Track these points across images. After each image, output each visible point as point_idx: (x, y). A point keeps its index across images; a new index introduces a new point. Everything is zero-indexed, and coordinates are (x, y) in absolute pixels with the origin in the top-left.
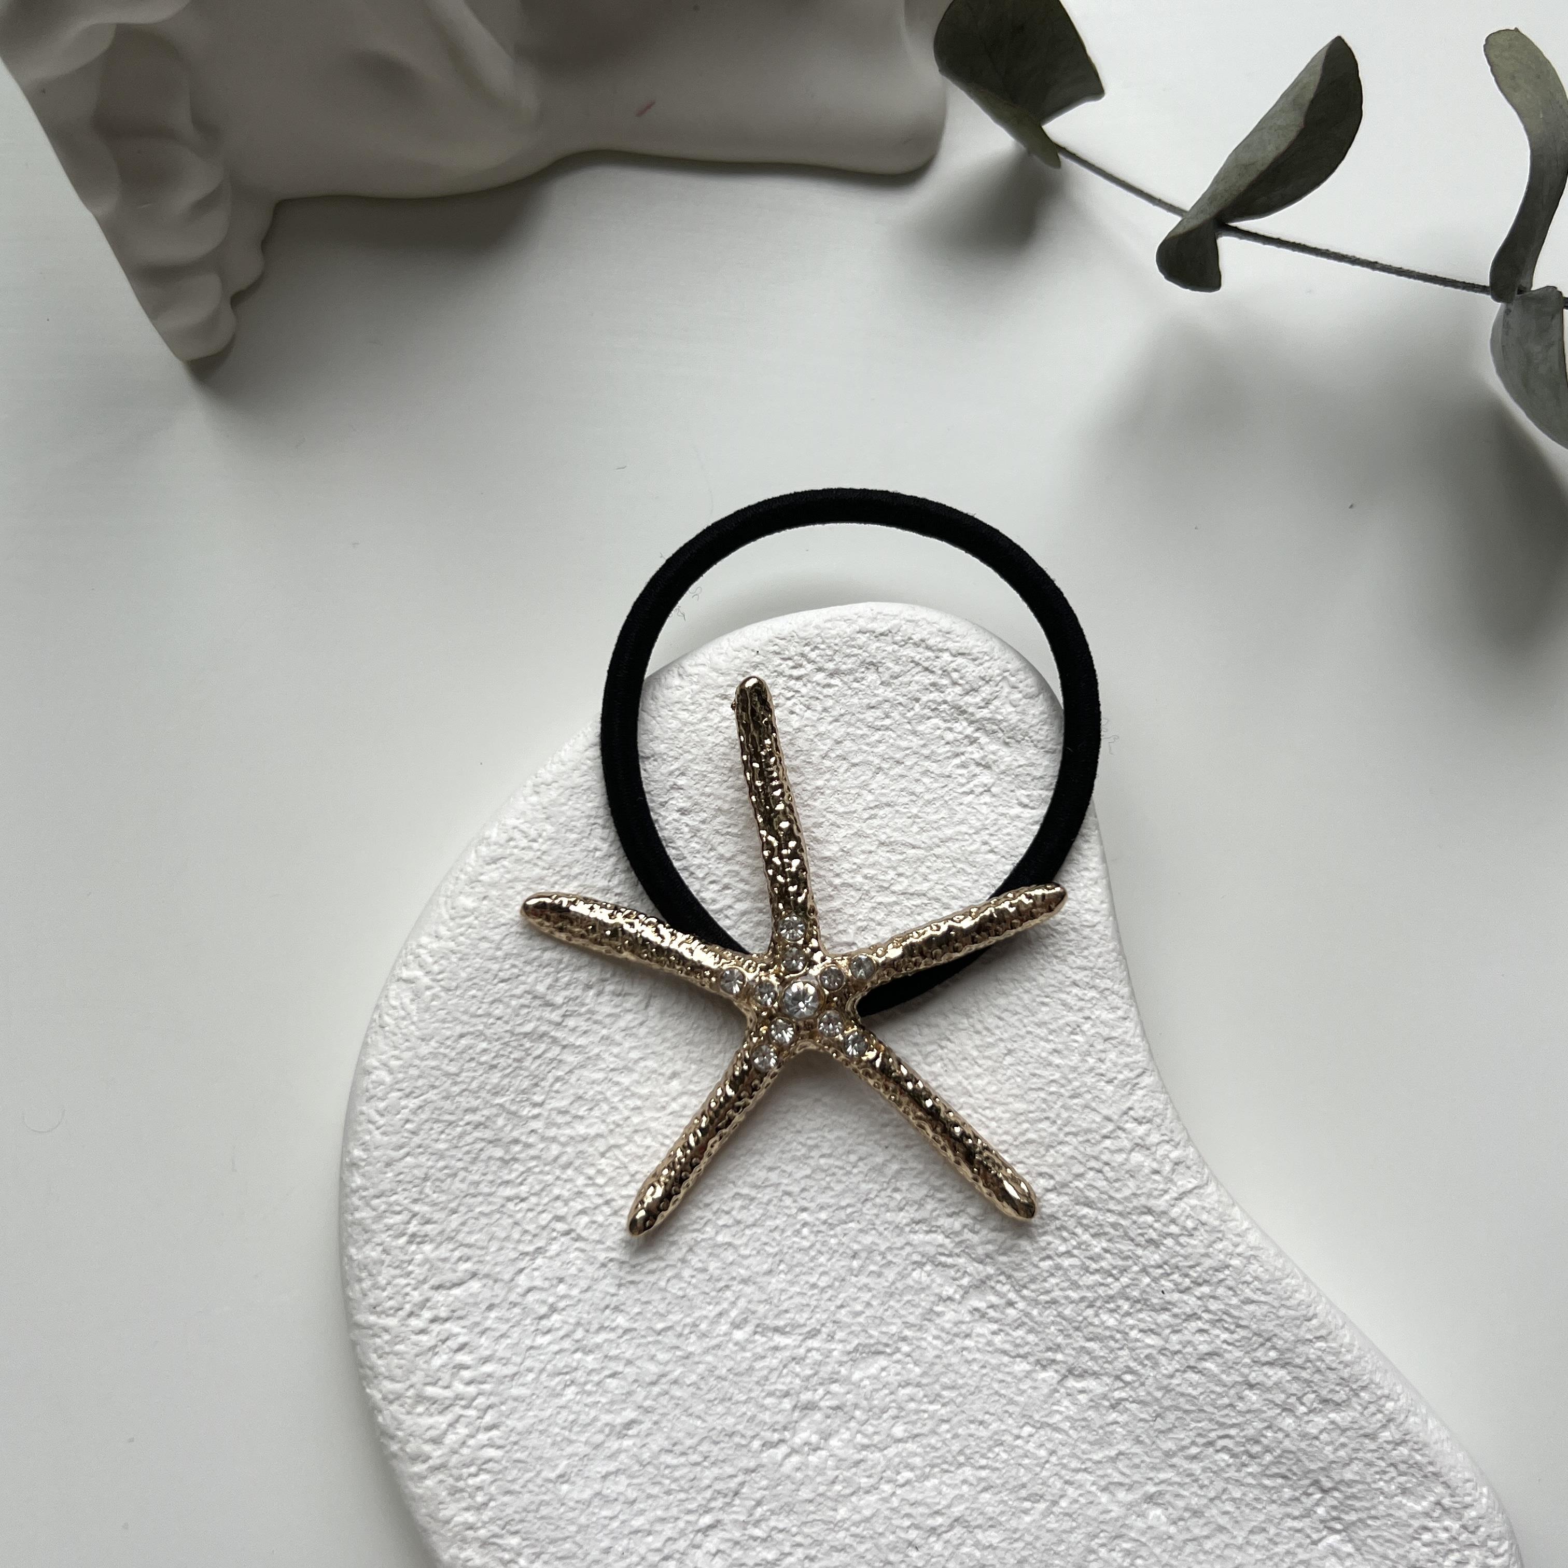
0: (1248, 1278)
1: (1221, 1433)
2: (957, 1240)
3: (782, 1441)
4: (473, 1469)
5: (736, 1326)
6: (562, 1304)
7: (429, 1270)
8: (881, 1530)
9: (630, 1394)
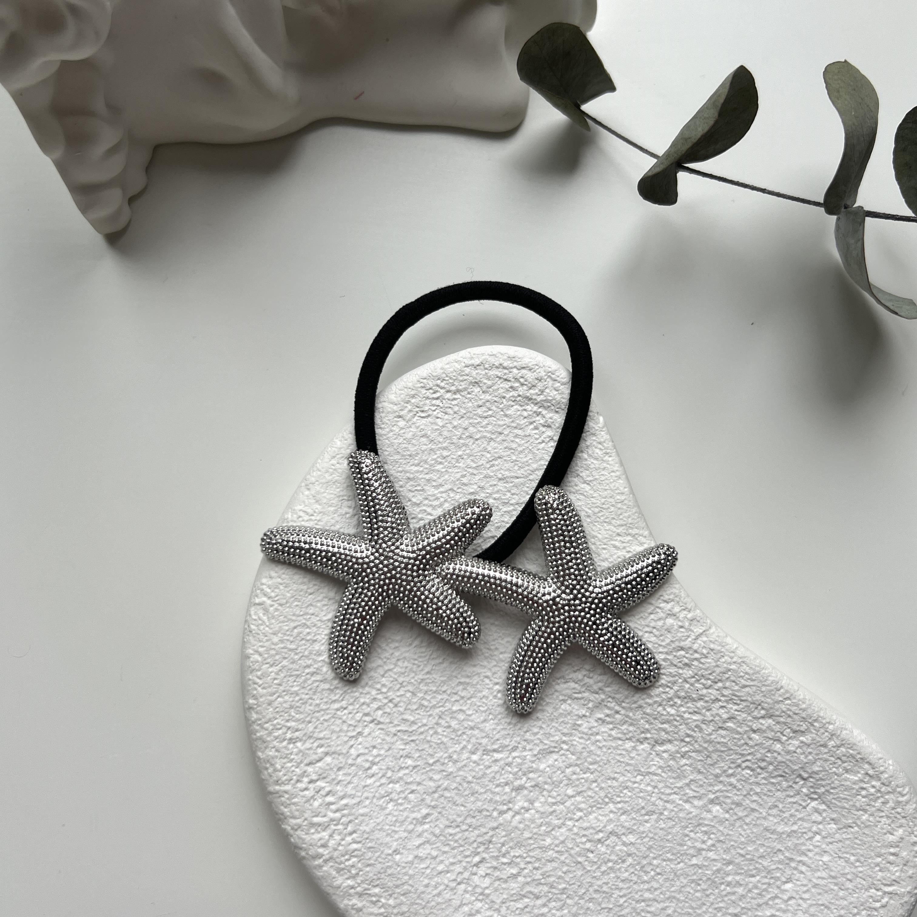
0: (742, 674)
1: (743, 759)
2: (582, 684)
3: (509, 809)
4: (347, 857)
5: (473, 753)
6: (377, 760)
7: (302, 756)
8: (571, 846)
9: (423, 800)
